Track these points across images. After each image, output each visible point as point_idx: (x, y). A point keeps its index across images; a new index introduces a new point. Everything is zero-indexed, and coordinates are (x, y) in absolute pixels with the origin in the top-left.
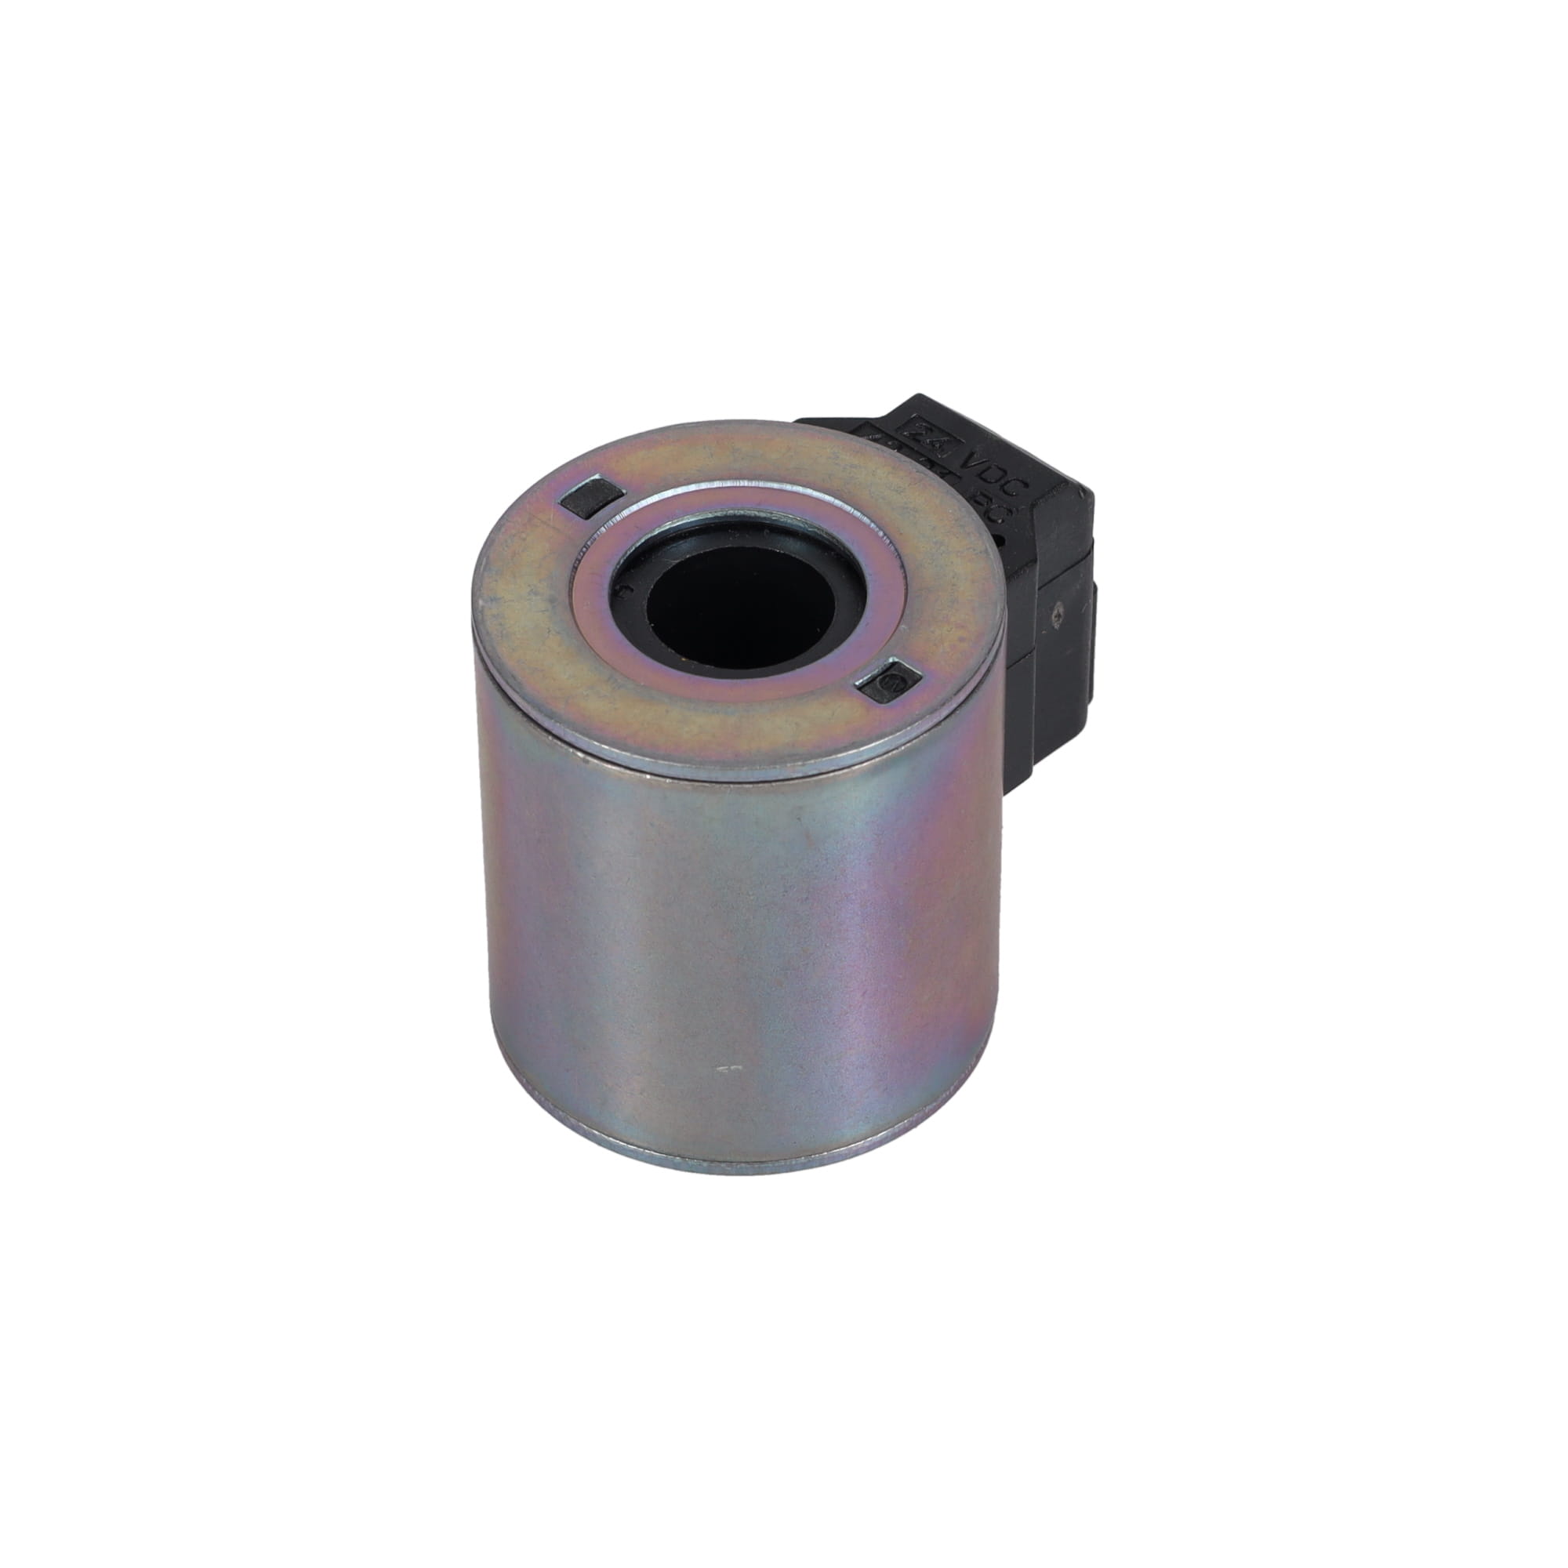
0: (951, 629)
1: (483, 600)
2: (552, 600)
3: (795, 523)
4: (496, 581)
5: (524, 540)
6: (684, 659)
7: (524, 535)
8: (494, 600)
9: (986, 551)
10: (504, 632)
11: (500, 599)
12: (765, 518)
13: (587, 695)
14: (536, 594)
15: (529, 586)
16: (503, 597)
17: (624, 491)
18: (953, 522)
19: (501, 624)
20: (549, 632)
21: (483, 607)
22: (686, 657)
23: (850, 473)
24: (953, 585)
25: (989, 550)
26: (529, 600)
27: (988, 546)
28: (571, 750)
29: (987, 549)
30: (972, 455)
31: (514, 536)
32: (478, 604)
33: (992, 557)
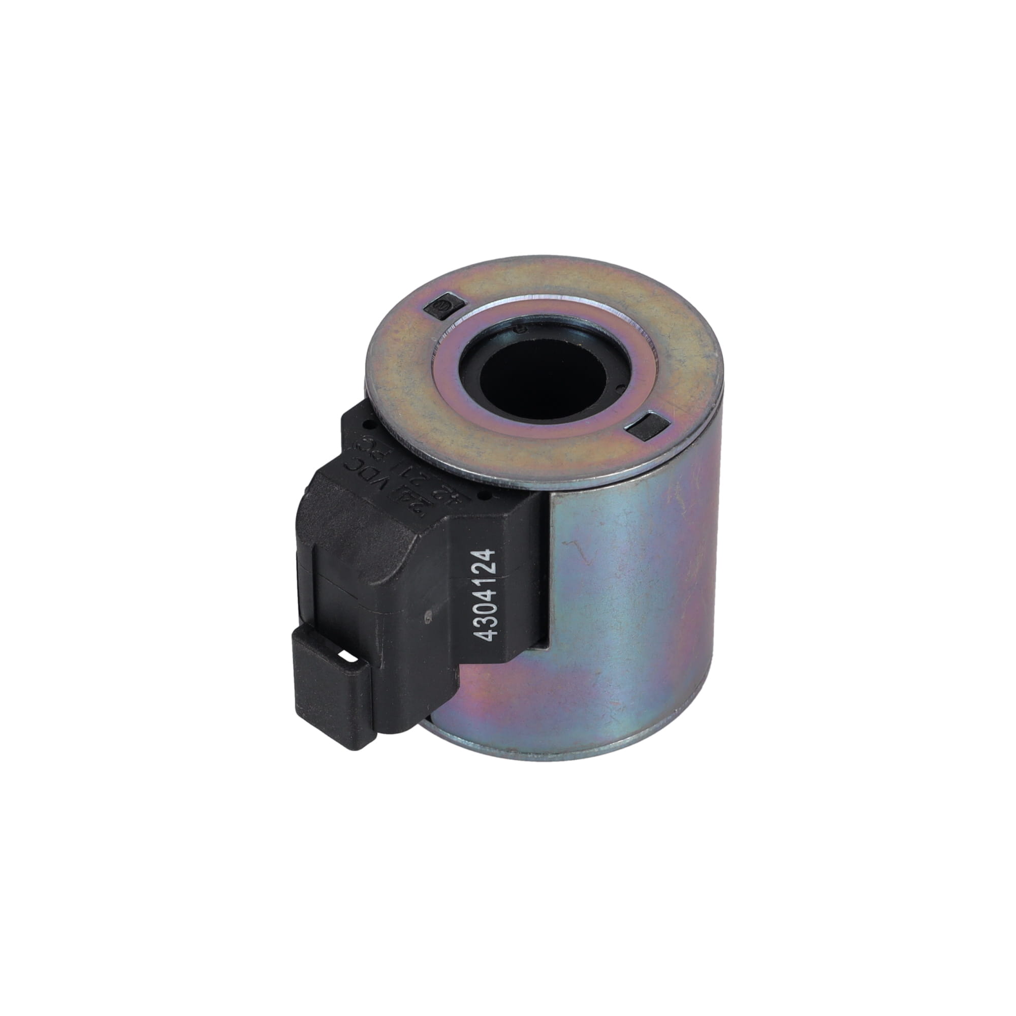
0: (403, 339)
1: (715, 356)
2: (669, 356)
5: (692, 396)
7: (693, 399)
8: (708, 357)
9: (377, 388)
10: (699, 335)
11: (704, 357)
13: (641, 297)
14: (680, 360)
15: (685, 366)
16: (702, 358)
18: (399, 408)
19: (702, 341)
20: (669, 337)
21: (715, 352)
23: (469, 442)
24: (400, 366)
25: (375, 389)
26: (684, 357)
27: (376, 392)
29: (376, 390)
31: (699, 399)
32: (718, 353)
33: (373, 385)
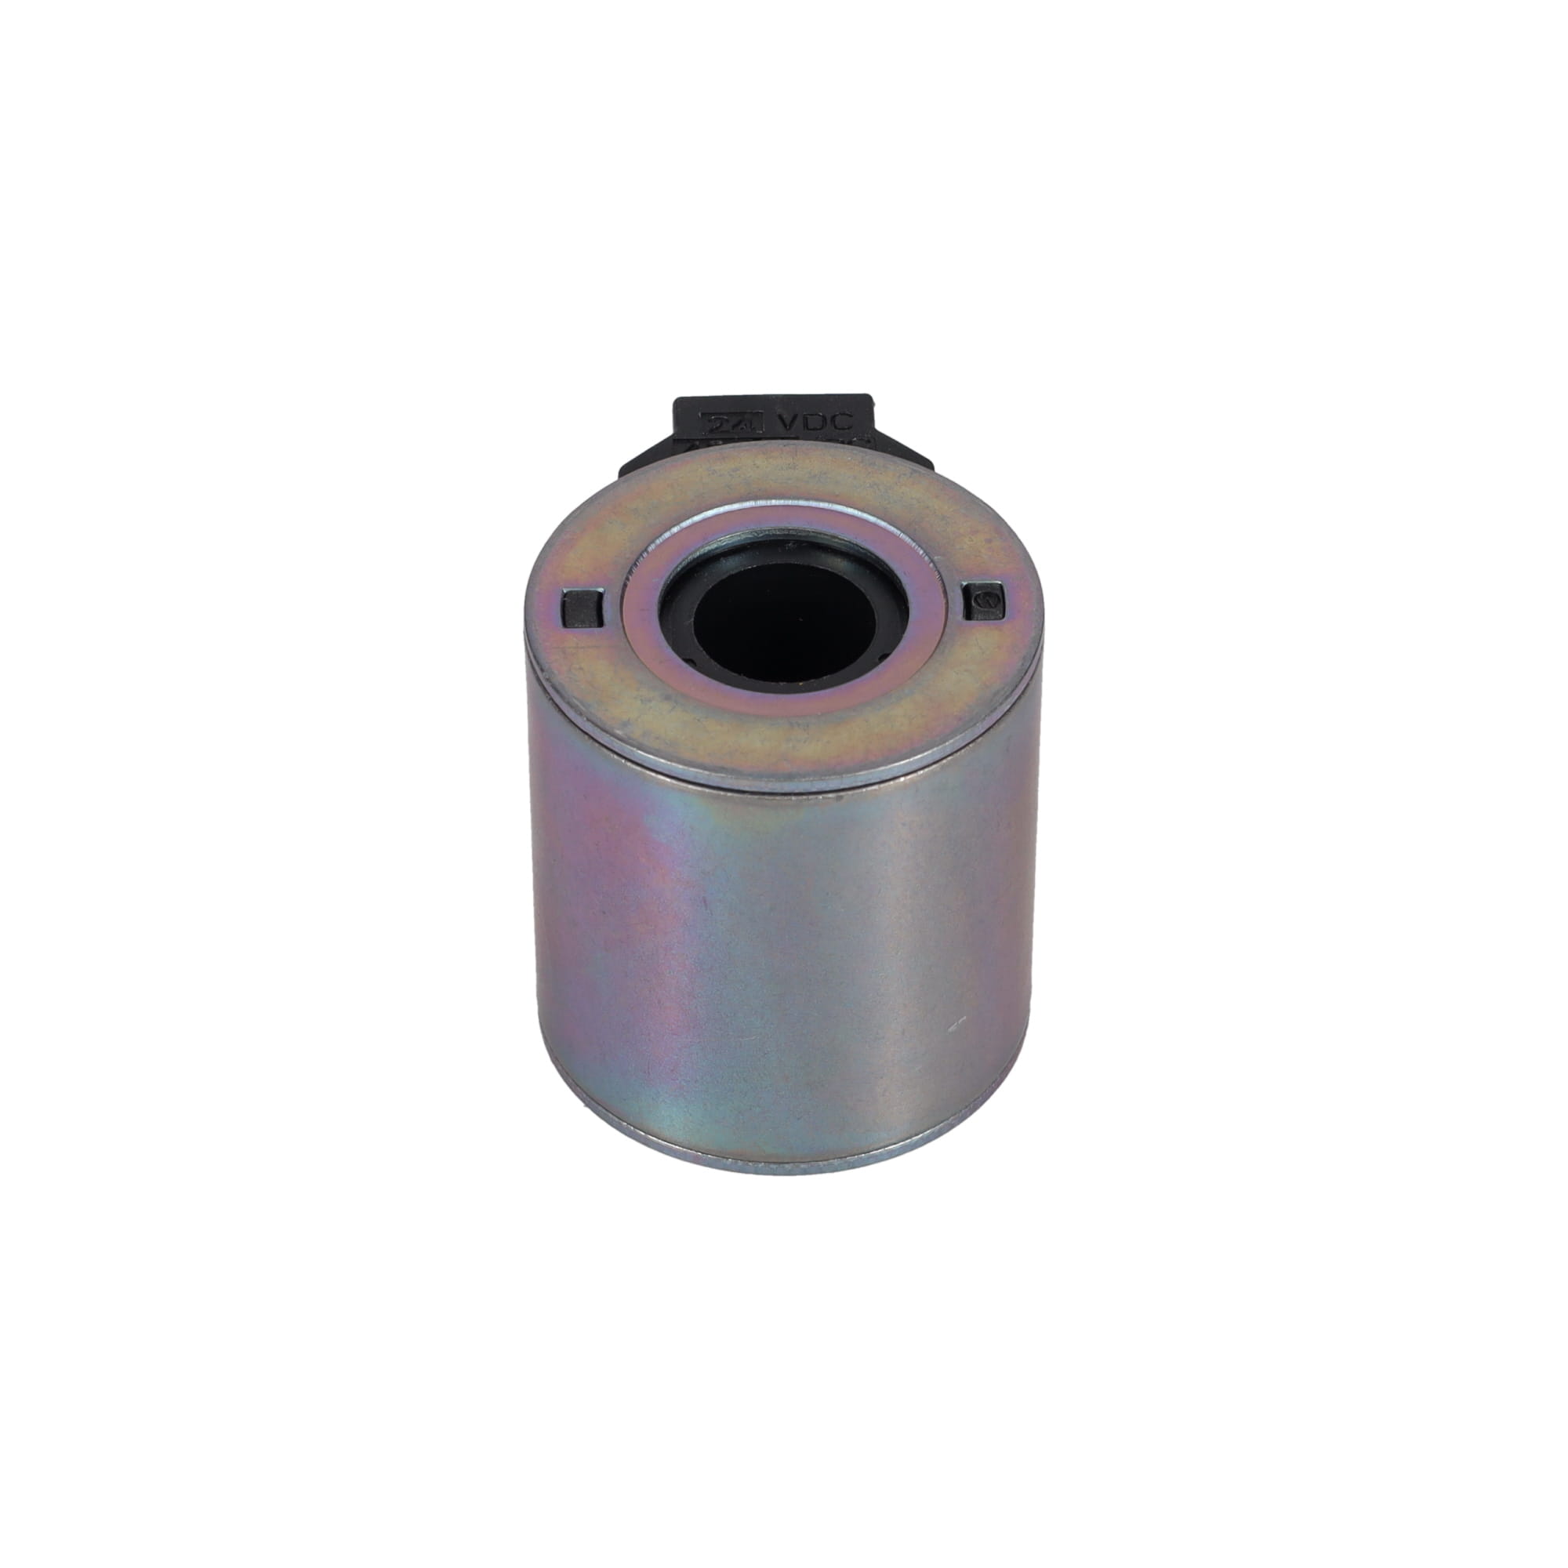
2: (666, 698)
3: (743, 537)
4: (606, 710)
6: (801, 684)
11: (629, 720)
12: (717, 548)
14: (649, 701)
15: (636, 698)
17: (601, 590)
22: (801, 681)
24: (926, 508)
26: (651, 708)
28: (821, 797)
30: (780, 417)
